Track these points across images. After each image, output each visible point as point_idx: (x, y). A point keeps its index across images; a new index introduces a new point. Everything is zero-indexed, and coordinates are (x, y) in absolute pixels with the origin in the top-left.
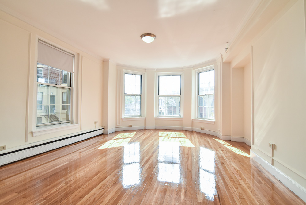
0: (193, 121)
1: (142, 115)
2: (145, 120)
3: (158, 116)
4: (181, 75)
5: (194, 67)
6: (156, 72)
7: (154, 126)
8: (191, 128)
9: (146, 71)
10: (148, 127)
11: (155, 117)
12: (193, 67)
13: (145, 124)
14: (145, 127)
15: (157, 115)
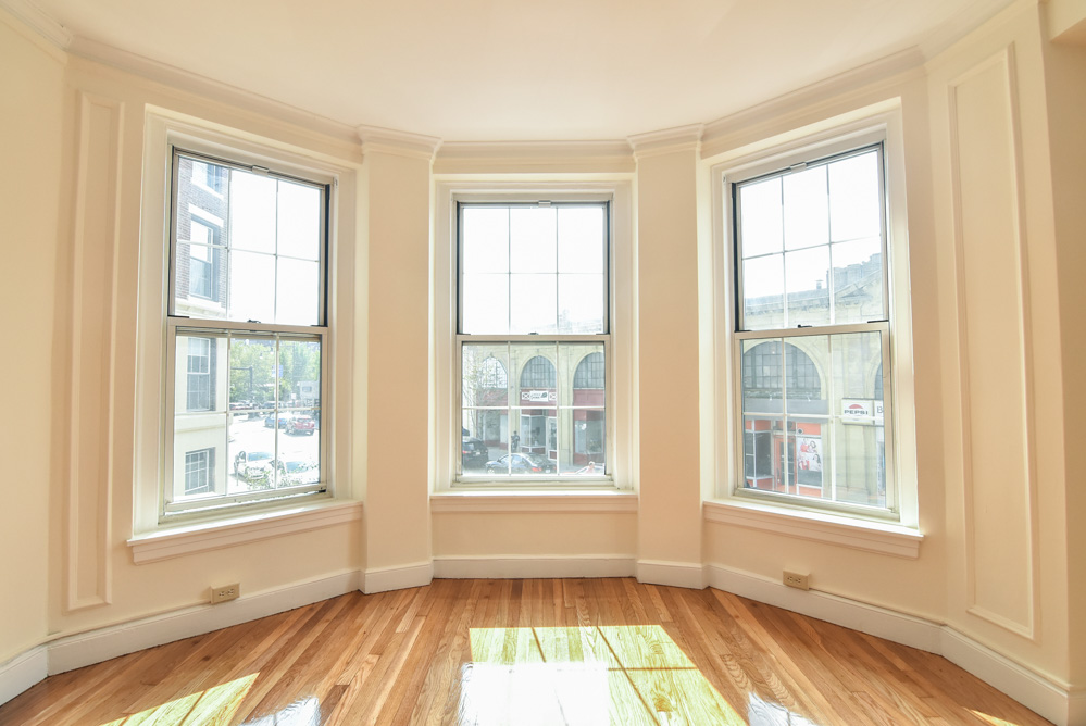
0: (713, 517)
1: (334, 485)
2: (359, 524)
3: (456, 482)
4: (607, 204)
5: (711, 137)
6: (437, 169)
7: (428, 562)
8: (699, 566)
9: (359, 156)
10: (380, 575)
11: (431, 492)
12: (703, 138)
13: (359, 552)
14: (359, 575)
15: (450, 477)
